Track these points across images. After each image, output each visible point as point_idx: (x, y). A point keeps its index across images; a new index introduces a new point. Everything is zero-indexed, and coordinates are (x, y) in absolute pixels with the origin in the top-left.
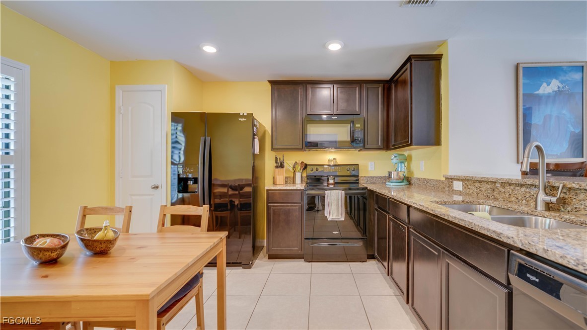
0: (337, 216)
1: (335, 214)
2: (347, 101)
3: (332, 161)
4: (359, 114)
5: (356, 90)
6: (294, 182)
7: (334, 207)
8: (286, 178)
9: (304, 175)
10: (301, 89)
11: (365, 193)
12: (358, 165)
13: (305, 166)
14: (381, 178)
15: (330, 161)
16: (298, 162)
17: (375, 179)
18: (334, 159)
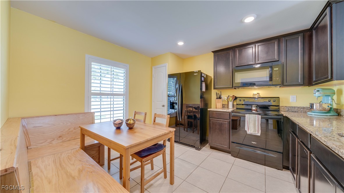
0: (253, 132)
1: (252, 130)
2: (267, 53)
3: (256, 95)
4: (278, 61)
5: (275, 44)
6: (228, 108)
7: (251, 125)
8: (223, 105)
9: (235, 103)
10: (231, 52)
11: (281, 119)
12: (279, 97)
13: (236, 98)
14: (304, 108)
15: (254, 94)
16: (230, 95)
17: (296, 108)
18: (257, 93)
